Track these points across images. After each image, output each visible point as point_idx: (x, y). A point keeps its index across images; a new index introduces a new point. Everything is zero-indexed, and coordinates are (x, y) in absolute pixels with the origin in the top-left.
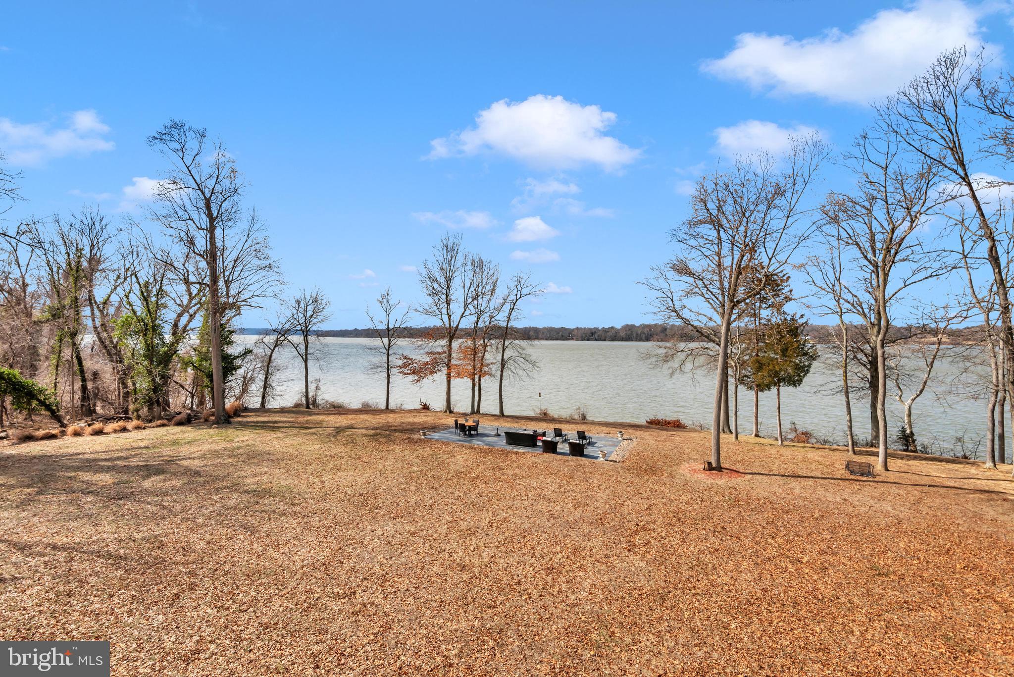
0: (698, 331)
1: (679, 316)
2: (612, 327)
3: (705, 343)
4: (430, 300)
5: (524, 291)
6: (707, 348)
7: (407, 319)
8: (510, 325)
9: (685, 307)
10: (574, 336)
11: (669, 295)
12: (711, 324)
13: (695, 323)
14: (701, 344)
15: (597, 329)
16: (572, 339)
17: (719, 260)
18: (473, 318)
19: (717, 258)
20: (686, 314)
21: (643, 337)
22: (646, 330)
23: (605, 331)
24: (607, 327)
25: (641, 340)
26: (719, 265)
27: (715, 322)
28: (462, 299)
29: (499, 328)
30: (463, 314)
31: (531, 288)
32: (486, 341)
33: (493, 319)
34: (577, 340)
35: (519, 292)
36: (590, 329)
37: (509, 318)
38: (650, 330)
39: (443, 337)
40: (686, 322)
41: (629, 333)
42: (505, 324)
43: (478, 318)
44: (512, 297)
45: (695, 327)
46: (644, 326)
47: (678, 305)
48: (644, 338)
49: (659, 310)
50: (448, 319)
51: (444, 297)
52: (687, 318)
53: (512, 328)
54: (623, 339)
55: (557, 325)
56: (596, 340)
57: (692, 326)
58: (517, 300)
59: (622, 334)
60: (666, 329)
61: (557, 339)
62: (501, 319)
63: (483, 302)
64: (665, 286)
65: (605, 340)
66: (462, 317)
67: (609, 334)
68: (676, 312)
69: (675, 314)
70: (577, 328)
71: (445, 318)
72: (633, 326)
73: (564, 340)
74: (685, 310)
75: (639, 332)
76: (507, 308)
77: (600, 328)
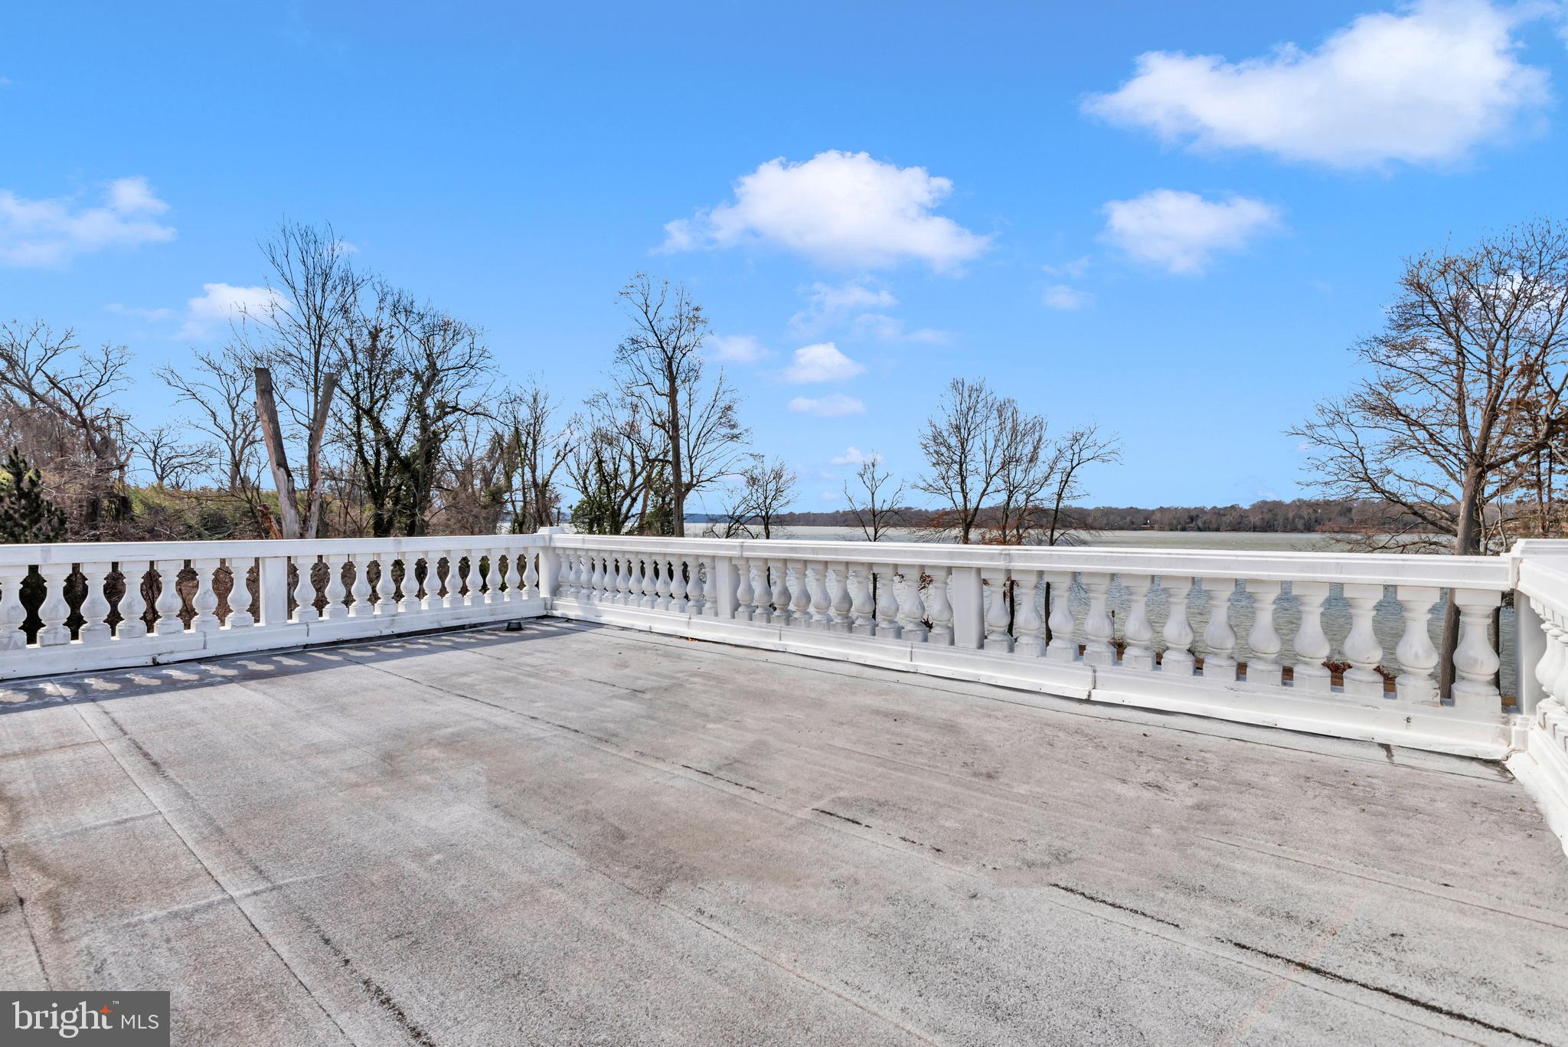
0: (1415, 513)
1: (1375, 487)
2: (1233, 507)
3: (1431, 536)
4: (934, 472)
5: (1085, 454)
6: (1435, 543)
7: (900, 500)
8: (1061, 505)
9: (1389, 472)
10: (1156, 522)
11: (1357, 452)
12: (1445, 501)
13: (1411, 500)
14: (1423, 536)
15: (1202, 510)
16: (1152, 528)
17: (1461, 388)
18: (1003, 497)
19: (1455, 386)
20: (1390, 484)
21: (1300, 524)
22: (1305, 512)
23: (1218, 513)
24: (1221, 505)
25: (1294, 530)
26: (1460, 399)
27: (1452, 497)
28: (982, 469)
29: (1044, 511)
30: (985, 490)
31: (1096, 448)
32: (1021, 531)
33: (1031, 498)
34: (1161, 529)
35: (1076, 457)
36: (1188, 510)
37: (1060, 495)
38: (1315, 511)
39: (954, 526)
40: (1393, 499)
41: (1268, 516)
42: (1054, 506)
43: (1010, 498)
44: (1064, 464)
45: (1410, 507)
46: (1300, 504)
47: (1373, 467)
48: (1300, 526)
49: (1336, 478)
50: (962, 500)
51: (956, 467)
52: (1394, 490)
53: (1063, 511)
54: (1255, 529)
55: (1122, 504)
56: (1200, 530)
57: (1404, 504)
58: (1073, 468)
59: (1255, 519)
60: (1350, 510)
61: (1122, 529)
62: (1046, 498)
63: (1017, 474)
64: (1347, 437)
65: (1217, 530)
66: (983, 494)
67: (1228, 519)
68: (1369, 480)
69: (1369, 485)
70: (1161, 509)
71: (959, 498)
72: (1278, 505)
73: (1135, 529)
74: (1390, 478)
75: (1291, 516)
76: (1057, 478)
77: (1209, 507)
